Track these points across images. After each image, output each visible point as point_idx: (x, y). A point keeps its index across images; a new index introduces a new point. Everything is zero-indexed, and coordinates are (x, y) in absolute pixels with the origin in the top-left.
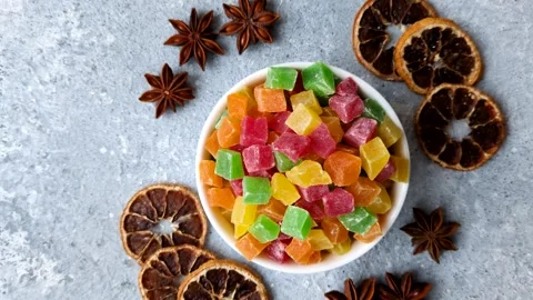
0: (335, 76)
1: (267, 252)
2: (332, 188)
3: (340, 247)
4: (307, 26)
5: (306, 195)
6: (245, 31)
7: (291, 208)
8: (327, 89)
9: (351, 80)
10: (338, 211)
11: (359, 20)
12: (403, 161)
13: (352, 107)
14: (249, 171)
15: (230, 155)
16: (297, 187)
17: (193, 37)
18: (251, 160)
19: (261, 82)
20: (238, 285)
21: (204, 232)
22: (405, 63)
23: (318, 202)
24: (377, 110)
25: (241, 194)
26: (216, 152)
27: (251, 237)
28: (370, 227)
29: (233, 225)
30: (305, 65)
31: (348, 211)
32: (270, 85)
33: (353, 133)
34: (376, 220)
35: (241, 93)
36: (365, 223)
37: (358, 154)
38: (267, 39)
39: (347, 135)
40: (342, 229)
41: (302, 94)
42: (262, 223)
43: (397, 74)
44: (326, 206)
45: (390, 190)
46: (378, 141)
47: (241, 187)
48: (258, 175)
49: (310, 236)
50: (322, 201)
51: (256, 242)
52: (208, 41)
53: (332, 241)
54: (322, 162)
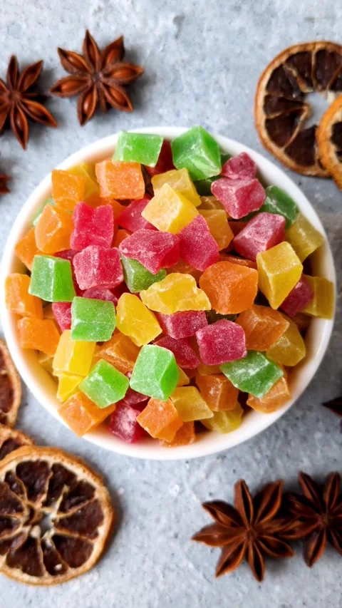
0: (221, 150)
1: (109, 424)
2: (212, 317)
3: (225, 418)
4: (186, 90)
5: (169, 326)
6: (91, 91)
7: (147, 349)
8: (210, 168)
9: (246, 157)
10: (222, 355)
11: (265, 83)
12: (325, 285)
13: (246, 194)
14: (82, 287)
15: (52, 262)
16: (156, 314)
17: (10, 97)
18: (86, 271)
19: (107, 155)
20: (66, 489)
21: (16, 403)
22: (333, 148)
23: (191, 340)
24: (286, 203)
25: (69, 327)
26: (31, 260)
27: (83, 398)
28: (271, 384)
29: (55, 380)
30: (174, 131)
31: (236, 356)
32: (119, 158)
33: (247, 233)
34: (281, 373)
35: (75, 171)
36: (264, 376)
37: (254, 265)
38: (124, 105)
39: (239, 238)
40: (228, 386)
41: (170, 173)
42: (100, 373)
43: (322, 166)
44: (202, 345)
45: (305, 330)
46: (286, 247)
47: (69, 315)
48: (97, 297)
49: (175, 395)
50: (195, 337)
51: (91, 405)
52: (34, 105)
53: (211, 405)
54: (197, 275)
